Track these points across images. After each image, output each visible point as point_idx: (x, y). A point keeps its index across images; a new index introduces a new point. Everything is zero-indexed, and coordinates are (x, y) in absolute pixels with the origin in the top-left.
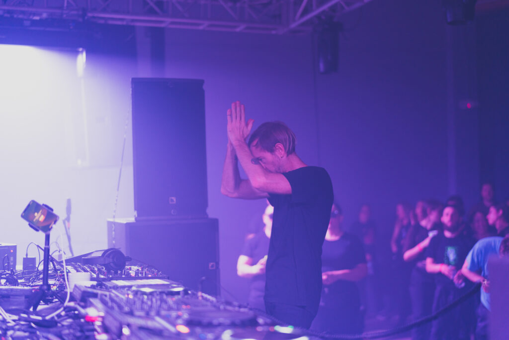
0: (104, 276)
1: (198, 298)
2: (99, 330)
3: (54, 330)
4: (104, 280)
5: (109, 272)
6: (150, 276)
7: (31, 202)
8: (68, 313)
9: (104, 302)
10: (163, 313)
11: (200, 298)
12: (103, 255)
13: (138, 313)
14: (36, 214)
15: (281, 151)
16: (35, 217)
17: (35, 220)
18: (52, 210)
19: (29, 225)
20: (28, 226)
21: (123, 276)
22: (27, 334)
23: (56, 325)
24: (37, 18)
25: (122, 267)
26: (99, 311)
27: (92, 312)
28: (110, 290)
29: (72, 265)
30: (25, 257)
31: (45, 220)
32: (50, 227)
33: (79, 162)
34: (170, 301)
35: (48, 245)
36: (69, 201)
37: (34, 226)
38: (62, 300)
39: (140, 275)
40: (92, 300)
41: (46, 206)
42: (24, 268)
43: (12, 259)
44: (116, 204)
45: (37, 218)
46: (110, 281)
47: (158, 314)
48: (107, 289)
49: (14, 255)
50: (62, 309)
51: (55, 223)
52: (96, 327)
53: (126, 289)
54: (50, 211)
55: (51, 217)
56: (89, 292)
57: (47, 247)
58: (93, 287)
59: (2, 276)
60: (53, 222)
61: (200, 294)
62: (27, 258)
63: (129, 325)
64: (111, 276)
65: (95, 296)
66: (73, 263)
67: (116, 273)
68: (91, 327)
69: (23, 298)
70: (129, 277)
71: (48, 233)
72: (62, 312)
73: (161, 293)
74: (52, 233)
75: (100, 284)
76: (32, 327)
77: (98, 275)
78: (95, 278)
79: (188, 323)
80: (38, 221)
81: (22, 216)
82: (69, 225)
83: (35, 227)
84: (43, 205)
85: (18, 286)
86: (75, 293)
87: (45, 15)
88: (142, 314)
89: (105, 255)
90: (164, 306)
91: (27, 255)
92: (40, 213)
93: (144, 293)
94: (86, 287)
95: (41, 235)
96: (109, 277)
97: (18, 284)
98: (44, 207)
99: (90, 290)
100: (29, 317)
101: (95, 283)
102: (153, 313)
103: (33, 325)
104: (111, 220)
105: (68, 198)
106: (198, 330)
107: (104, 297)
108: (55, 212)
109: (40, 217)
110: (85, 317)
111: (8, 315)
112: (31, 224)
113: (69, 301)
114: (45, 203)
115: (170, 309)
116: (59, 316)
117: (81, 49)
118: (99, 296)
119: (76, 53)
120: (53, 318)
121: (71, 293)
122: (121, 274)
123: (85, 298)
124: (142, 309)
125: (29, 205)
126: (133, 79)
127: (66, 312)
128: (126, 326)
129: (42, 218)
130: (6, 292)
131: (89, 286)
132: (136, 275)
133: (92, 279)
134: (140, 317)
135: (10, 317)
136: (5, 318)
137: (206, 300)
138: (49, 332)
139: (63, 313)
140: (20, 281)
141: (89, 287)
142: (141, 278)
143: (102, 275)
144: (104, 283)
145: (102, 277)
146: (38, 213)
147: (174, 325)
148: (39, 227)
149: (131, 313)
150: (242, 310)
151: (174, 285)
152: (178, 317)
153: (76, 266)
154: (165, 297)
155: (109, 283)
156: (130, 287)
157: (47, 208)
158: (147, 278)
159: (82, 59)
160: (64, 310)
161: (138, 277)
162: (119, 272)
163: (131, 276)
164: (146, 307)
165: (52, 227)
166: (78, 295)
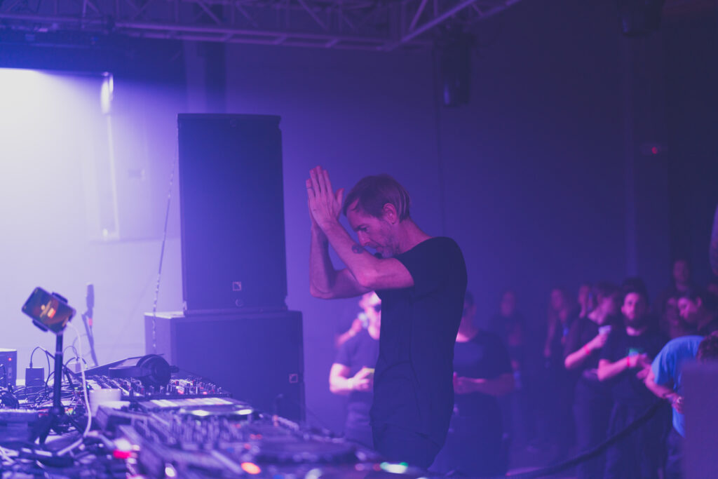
0: (140, 393)
1: (272, 424)
2: (133, 470)
3: (70, 470)
4: (140, 399)
5: (147, 389)
6: (205, 393)
7: (35, 290)
8: (89, 446)
9: (140, 431)
10: (224, 445)
11: (276, 424)
12: (139, 363)
13: (187, 446)
14: (43, 307)
15: (391, 215)
16: (42, 311)
17: (41, 316)
18: (66, 301)
19: (33, 322)
20: (32, 324)
21: (168, 394)
23: (73, 463)
24: (44, 30)
25: (166, 381)
26: (132, 443)
27: (123, 445)
28: (149, 413)
29: (95, 379)
30: (29, 367)
31: (56, 315)
32: (63, 325)
33: (105, 232)
34: (234, 428)
35: (60, 350)
36: (91, 288)
37: (40, 324)
38: (81, 428)
39: (191, 392)
40: (122, 428)
41: (58, 296)
42: (27, 384)
43: (10, 370)
44: (157, 292)
45: (44, 312)
47: (216, 447)
48: (145, 412)
49: (14, 365)
50: (80, 441)
51: (70, 319)
52: (129, 467)
53: (171, 412)
54: (63, 302)
55: (64, 311)
56: (118, 417)
57: (59, 353)
58: (124, 409)
60: (67, 319)
61: (275, 418)
62: (31, 369)
63: (175, 464)
64: (150, 394)
65: (127, 422)
66: (96, 376)
67: (157, 389)
68: (121, 466)
69: (25, 426)
70: (175, 396)
71: (60, 333)
72: (80, 445)
73: (221, 418)
74: (67, 335)
75: (135, 405)
76: (38, 467)
77: (131, 393)
78: (127, 397)
79: (258, 461)
80: (46, 316)
81: (24, 310)
82: (91, 322)
83: (42, 324)
84: (53, 294)
85: (18, 408)
86: (98, 419)
87: (55, 26)
88: (193, 447)
89: (142, 364)
90: (225, 436)
91: (31, 365)
92: (48, 306)
93: (197, 418)
94: (114, 409)
95: (51, 337)
96: (147, 396)
97: (18, 406)
98: (54, 296)
99: (120, 414)
100: (33, 452)
101: (127, 404)
102: (209, 446)
103: (39, 463)
104: (151, 314)
105: (89, 283)
106: (273, 469)
107: (140, 424)
108: (70, 304)
109: (48, 312)
110: (113, 451)
111: (4, 450)
112: (36, 321)
113: (92, 429)
114: (56, 292)
115: (233, 439)
116: (76, 450)
117: (106, 74)
118: (133, 423)
119: (99, 79)
120: (67, 453)
121: (93, 418)
122: (165, 390)
123: (113, 425)
124: (194, 440)
125: (33, 296)
126: (179, 115)
127: (86, 445)
129: (51, 313)
131: (119, 408)
132: (185, 392)
133: (123, 398)
134: (190, 452)
135: (7, 452)
137: (284, 426)
138: (62, 474)
139: (82, 447)
140: (21, 402)
141: (118, 410)
142: (193, 397)
143: (138, 392)
144: (140, 403)
145: (138, 395)
146: (46, 305)
147: (239, 462)
148: (47, 326)
149: (178, 447)
150: (336, 440)
151: (240, 406)
152: (245, 451)
153: (101, 380)
154: (226, 422)
155: (147, 403)
156: (177, 409)
157: (59, 300)
158: (201, 396)
159: (108, 87)
160: (83, 442)
161: (186, 396)
162: (162, 388)
163: (178, 393)
164: (199, 437)
165: (65, 326)
166: (102, 421)
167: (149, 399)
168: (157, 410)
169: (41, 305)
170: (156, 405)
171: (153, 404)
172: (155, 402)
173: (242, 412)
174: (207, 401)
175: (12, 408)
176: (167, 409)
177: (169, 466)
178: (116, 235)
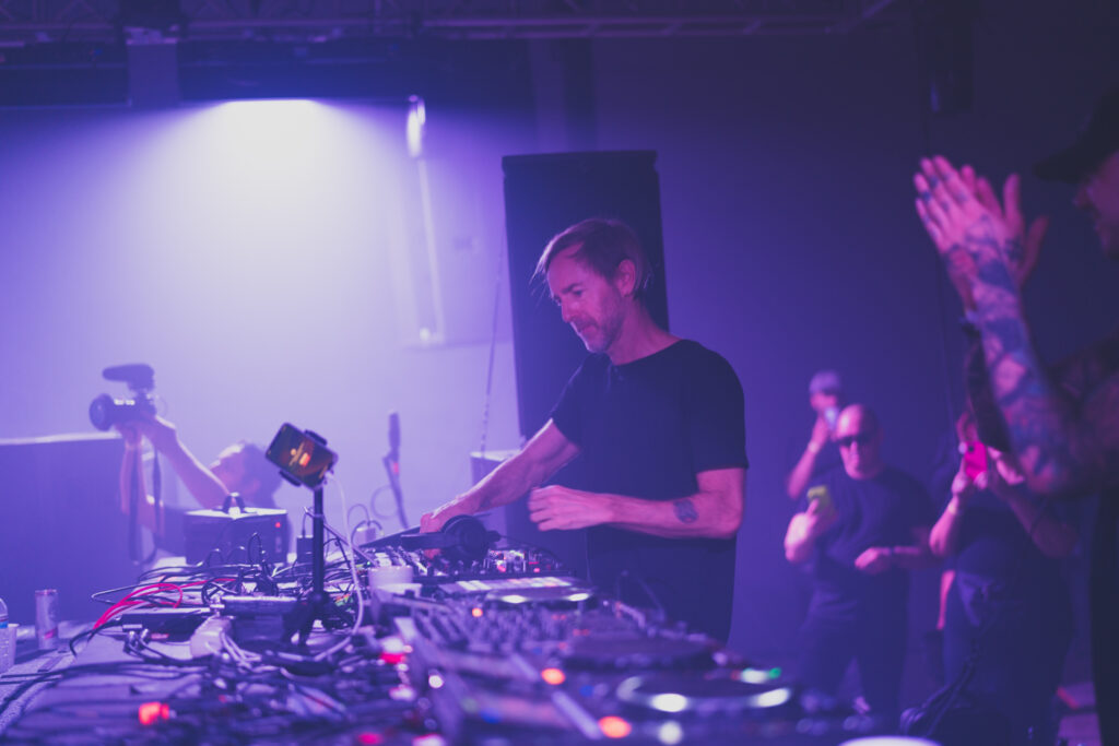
0: (444, 571)
1: (614, 615)
2: (405, 680)
3: (323, 679)
4: (442, 580)
5: (454, 565)
6: (536, 570)
7: (282, 427)
8: (361, 648)
9: (419, 626)
10: (529, 644)
11: (618, 615)
13: (476, 645)
14: (293, 452)
16: (292, 456)
17: (291, 464)
18: (324, 442)
21: (482, 572)
22: (272, 690)
23: (332, 671)
24: (321, 39)
25: (481, 554)
26: (404, 643)
27: (392, 645)
28: (446, 600)
29: (388, 552)
30: (301, 537)
31: (311, 462)
32: (321, 476)
33: (425, 334)
34: (551, 620)
35: (321, 512)
36: (394, 420)
37: (291, 476)
38: (352, 623)
39: (517, 569)
40: (398, 621)
41: (313, 434)
42: (299, 560)
43: (278, 541)
44: (486, 422)
45: (295, 459)
46: (453, 582)
47: (518, 648)
48: (440, 598)
49: (283, 531)
50: (347, 640)
51: (330, 468)
52: (401, 675)
53: (478, 597)
54: (320, 444)
55: (322, 456)
56: (394, 606)
57: (318, 516)
58: (409, 594)
59: (246, 577)
60: (326, 467)
61: (621, 606)
62: (304, 539)
63: (442, 670)
64: (456, 573)
65: (405, 612)
66: (390, 547)
67: (468, 565)
68: (392, 675)
69: (279, 620)
70: (493, 575)
71: (318, 487)
72: (346, 646)
73: (541, 604)
74: (327, 489)
75: (430, 587)
76: (283, 676)
77: (431, 571)
78: (423, 577)
79: (570, 666)
80: (297, 464)
82: (397, 470)
84: (307, 432)
85: (277, 596)
86: (372, 609)
87: (337, 33)
88: (486, 647)
90: (534, 631)
91: (303, 533)
92: (300, 450)
93: (508, 606)
94: (395, 595)
95: (305, 495)
96: (452, 575)
97: (276, 593)
98: (308, 436)
99: (400, 601)
100: (276, 656)
101: (416, 587)
102: (507, 647)
103: (284, 672)
104: (477, 455)
105: (391, 411)
106: (584, 679)
107: (420, 615)
108: (330, 446)
109: (300, 458)
110: (380, 654)
111: (241, 652)
112: (285, 472)
113: (362, 625)
115: (543, 637)
116: (341, 654)
117: (413, 99)
119: (402, 108)
120: (325, 659)
121: (364, 607)
122: (478, 568)
123: (385, 617)
124: (488, 637)
125: (280, 434)
127: (354, 646)
128: (436, 671)
129: (304, 459)
130: (246, 608)
131: (402, 592)
132: (507, 569)
133: (416, 578)
134: (480, 654)
135: (248, 656)
136: (236, 657)
137: (627, 617)
138: (312, 686)
139: (349, 649)
140: (282, 586)
141: (401, 596)
142: (519, 576)
143: (440, 570)
144: (441, 586)
145: (440, 574)
146: (297, 449)
147: (540, 668)
148: (298, 478)
149: (461, 646)
150: (692, 637)
151: (574, 589)
152: (554, 654)
153: (394, 552)
154: (544, 612)
155: (451, 585)
156: (486, 593)
157: (313, 439)
158: (531, 575)
159: (417, 119)
160: (351, 643)
161: (511, 572)
162: (474, 563)
163: (498, 571)
164: (495, 633)
165: (324, 477)
166: (375, 612)
167: (453, 579)
168: (460, 596)
169: (290, 449)
170: (461, 587)
171: (458, 586)
172: (463, 584)
173: (575, 598)
174: (537, 582)
175: (266, 595)
176: (473, 594)
177: (434, 674)
178: (439, 338)
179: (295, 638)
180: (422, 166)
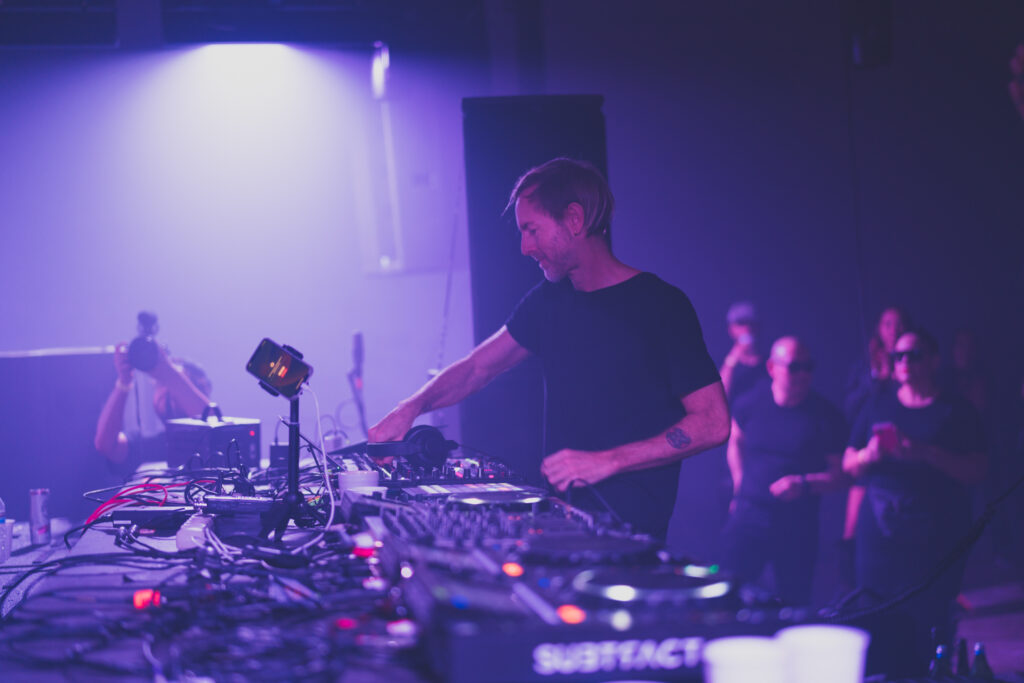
0: (407, 477)
1: (564, 516)
2: (375, 572)
3: (301, 571)
4: (405, 484)
5: (416, 471)
6: (491, 477)
7: (262, 342)
8: (333, 544)
9: (387, 523)
10: (489, 542)
11: (568, 516)
12: (406, 437)
13: (441, 542)
14: (272, 365)
16: (271, 369)
17: (270, 376)
18: (300, 356)
19: (261, 383)
20: (259, 387)
21: (442, 478)
22: (253, 580)
23: (308, 564)
25: (440, 461)
26: (375, 539)
27: (364, 541)
28: (410, 502)
29: (355, 459)
30: (273, 444)
31: (287, 374)
32: (297, 387)
33: (385, 262)
34: (508, 520)
35: (297, 420)
36: (358, 341)
37: (269, 386)
38: (324, 521)
39: (473, 475)
40: (369, 520)
41: (290, 349)
42: (272, 465)
43: (252, 448)
44: (442, 343)
45: (274, 371)
46: (416, 486)
47: (479, 544)
48: (405, 500)
49: (257, 439)
50: (321, 536)
51: (305, 380)
52: (372, 568)
53: (439, 499)
54: (297, 358)
55: (299, 369)
56: (365, 505)
57: (294, 423)
58: (377, 496)
59: (226, 479)
60: (302, 379)
62: (278, 446)
63: (412, 562)
64: (418, 478)
65: (374, 511)
66: (356, 454)
67: (429, 471)
68: (363, 568)
69: (257, 518)
70: (451, 480)
71: (294, 397)
72: (319, 541)
73: (498, 506)
74: (303, 399)
75: (395, 491)
76: (263, 568)
77: (395, 476)
78: (388, 481)
79: (525, 560)
80: (276, 375)
81: (249, 369)
82: (361, 382)
83: (271, 386)
84: (285, 346)
85: (254, 496)
86: (343, 508)
88: (450, 544)
89: (411, 437)
90: (493, 530)
91: (276, 441)
92: (278, 364)
93: (468, 507)
94: (364, 496)
95: (282, 404)
96: (414, 480)
97: (253, 494)
98: (286, 350)
99: (369, 502)
100: (256, 550)
101: (383, 490)
102: (469, 543)
103: (264, 563)
105: (355, 331)
106: (540, 571)
107: (388, 514)
108: (306, 360)
109: (279, 370)
110: (353, 548)
111: (224, 546)
112: (264, 383)
113: (334, 523)
114: (287, 344)
115: (501, 535)
116: (314, 549)
117: (377, 45)
118: (381, 513)
119: (368, 53)
120: (301, 553)
121: (336, 507)
122: (438, 474)
123: (357, 515)
124: (450, 533)
125: (259, 349)
126: (465, 100)
127: (327, 542)
128: (407, 563)
129: (282, 371)
130: (225, 506)
131: (371, 494)
132: (464, 476)
133: (382, 482)
134: (445, 549)
135: (230, 550)
136: (219, 551)
137: (577, 518)
138: (290, 577)
139: (322, 544)
140: (258, 488)
141: (369, 497)
142: (476, 481)
143: (403, 475)
144: (404, 489)
145: (403, 479)
146: (276, 362)
147: (501, 562)
148: (277, 388)
149: (428, 542)
150: (637, 537)
151: (526, 493)
152: (512, 549)
153: (360, 459)
154: (501, 513)
155: (414, 489)
156: (446, 496)
157: (291, 354)
158: (486, 480)
159: (381, 64)
160: (324, 539)
161: (467, 478)
162: (435, 470)
163: (456, 476)
164: (458, 531)
165: (300, 388)
166: (346, 511)
167: (416, 484)
168: (423, 498)
169: (270, 363)
170: (423, 491)
171: (421, 490)
172: (425, 488)
173: (528, 501)
174: (492, 487)
175: (245, 495)
176: (434, 497)
177: (405, 566)
178: (398, 265)
179: (272, 535)
180: (385, 107)
